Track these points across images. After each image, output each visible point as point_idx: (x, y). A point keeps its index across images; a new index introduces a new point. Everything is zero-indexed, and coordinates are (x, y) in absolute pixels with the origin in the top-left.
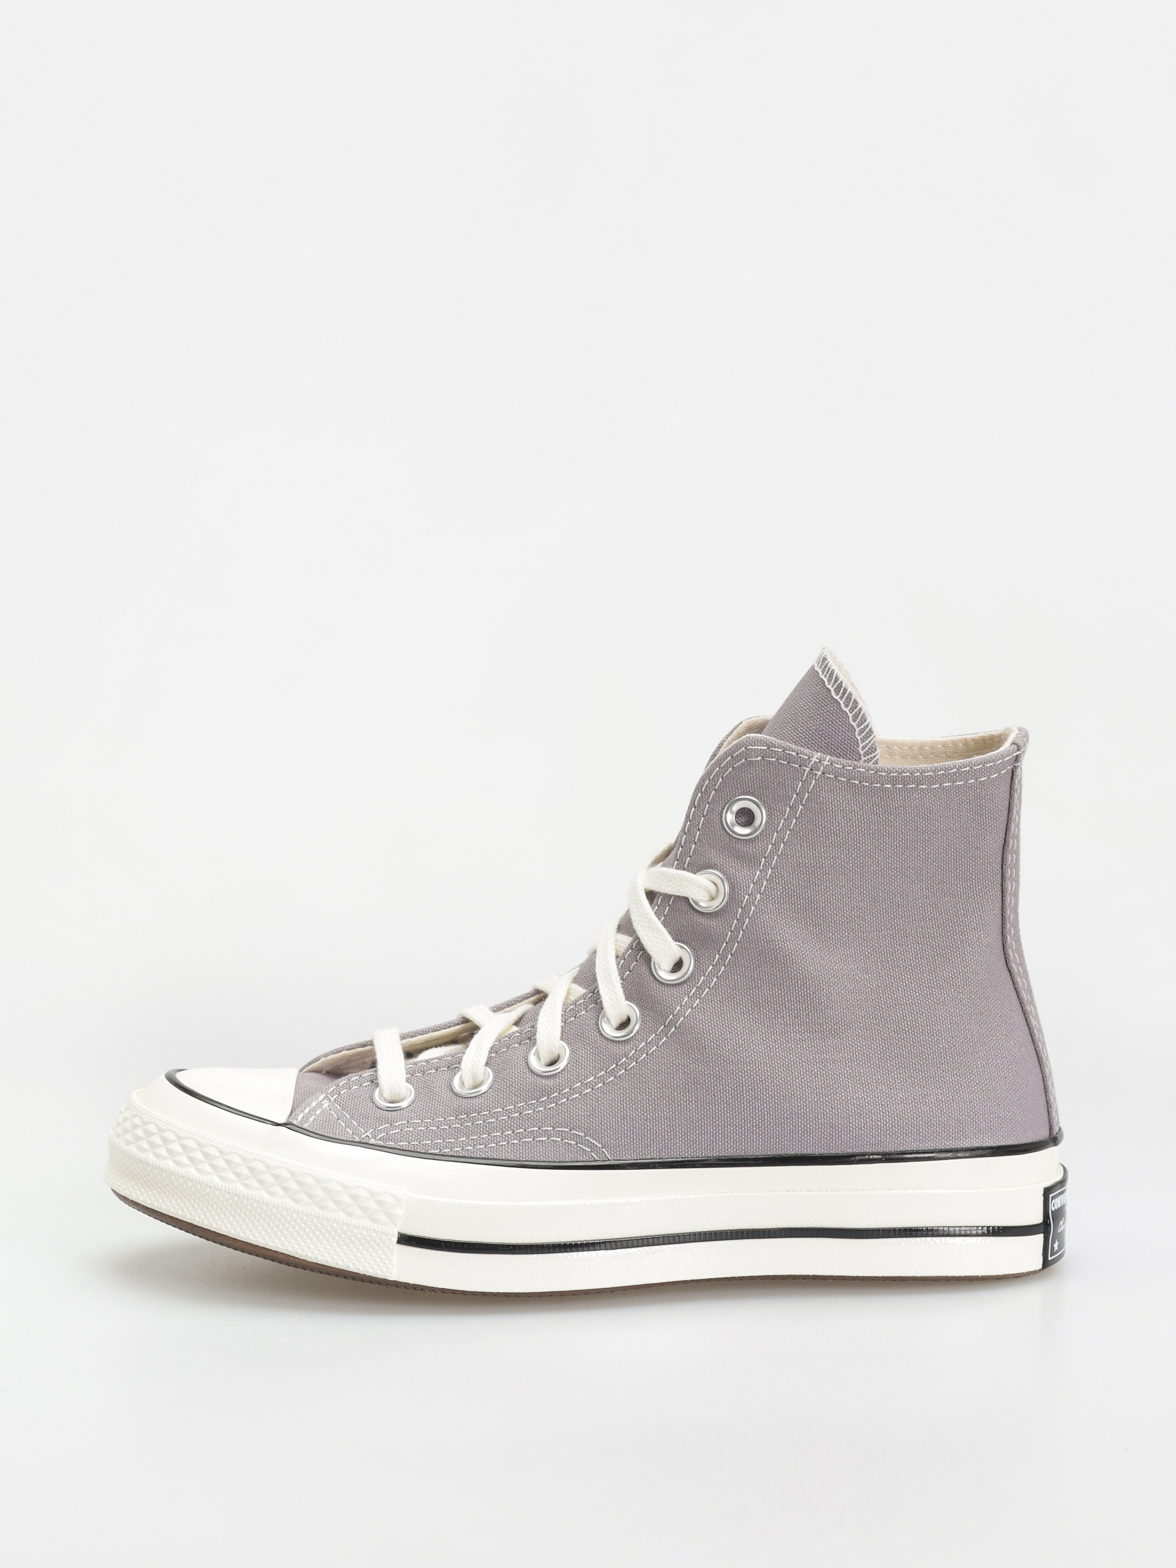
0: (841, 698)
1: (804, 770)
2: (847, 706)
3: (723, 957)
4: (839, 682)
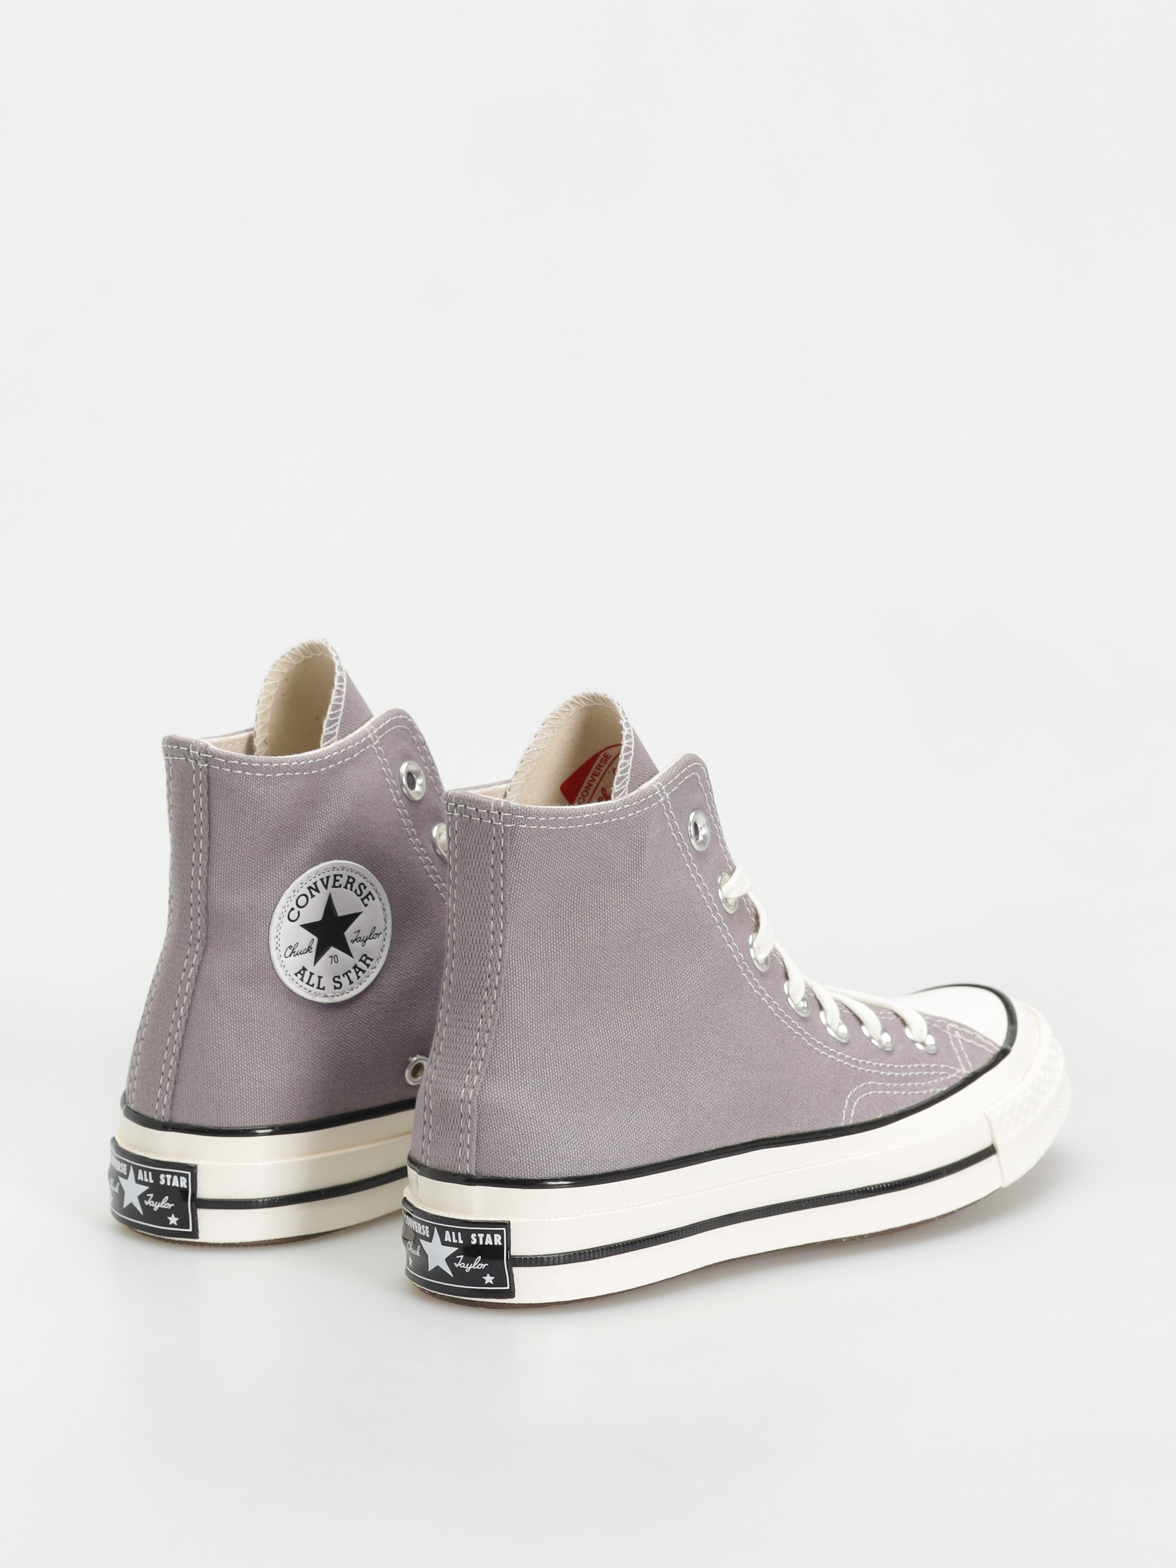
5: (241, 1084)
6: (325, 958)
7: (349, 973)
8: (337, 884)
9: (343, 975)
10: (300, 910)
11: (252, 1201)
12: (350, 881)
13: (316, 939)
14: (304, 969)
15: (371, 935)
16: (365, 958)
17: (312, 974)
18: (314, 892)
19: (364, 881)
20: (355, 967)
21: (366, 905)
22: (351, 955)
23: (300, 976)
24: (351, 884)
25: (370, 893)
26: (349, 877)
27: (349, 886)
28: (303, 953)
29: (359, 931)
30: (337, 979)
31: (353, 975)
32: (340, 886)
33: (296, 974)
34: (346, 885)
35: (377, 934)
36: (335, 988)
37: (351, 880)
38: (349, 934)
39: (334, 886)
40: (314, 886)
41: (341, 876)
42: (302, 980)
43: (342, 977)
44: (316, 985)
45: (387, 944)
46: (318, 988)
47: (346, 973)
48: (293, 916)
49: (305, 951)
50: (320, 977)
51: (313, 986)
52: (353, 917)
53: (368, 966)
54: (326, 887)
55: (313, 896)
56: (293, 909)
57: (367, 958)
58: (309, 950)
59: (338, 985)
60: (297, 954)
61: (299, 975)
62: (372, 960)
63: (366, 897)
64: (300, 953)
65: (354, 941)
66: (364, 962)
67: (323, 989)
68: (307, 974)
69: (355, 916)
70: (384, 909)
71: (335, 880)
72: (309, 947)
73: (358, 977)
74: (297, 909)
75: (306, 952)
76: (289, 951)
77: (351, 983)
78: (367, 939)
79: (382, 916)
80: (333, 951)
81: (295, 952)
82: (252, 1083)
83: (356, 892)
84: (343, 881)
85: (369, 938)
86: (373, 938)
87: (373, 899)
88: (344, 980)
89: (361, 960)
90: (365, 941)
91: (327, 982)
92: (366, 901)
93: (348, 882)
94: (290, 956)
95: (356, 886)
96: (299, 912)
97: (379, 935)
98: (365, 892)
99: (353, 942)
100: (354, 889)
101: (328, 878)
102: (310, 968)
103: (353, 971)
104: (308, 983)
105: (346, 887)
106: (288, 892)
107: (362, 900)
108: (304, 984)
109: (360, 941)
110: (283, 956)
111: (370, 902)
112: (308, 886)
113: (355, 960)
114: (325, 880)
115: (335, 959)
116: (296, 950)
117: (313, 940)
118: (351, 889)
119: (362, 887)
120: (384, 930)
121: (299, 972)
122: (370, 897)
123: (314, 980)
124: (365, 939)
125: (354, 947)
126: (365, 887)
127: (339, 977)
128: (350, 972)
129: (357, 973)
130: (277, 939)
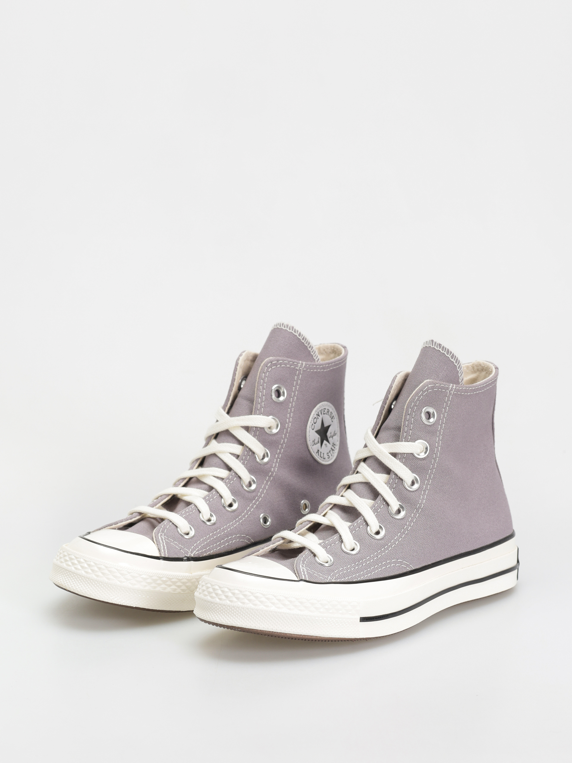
0: (454, 360)
1: (447, 392)
2: (456, 363)
3: (430, 476)
4: (452, 354)
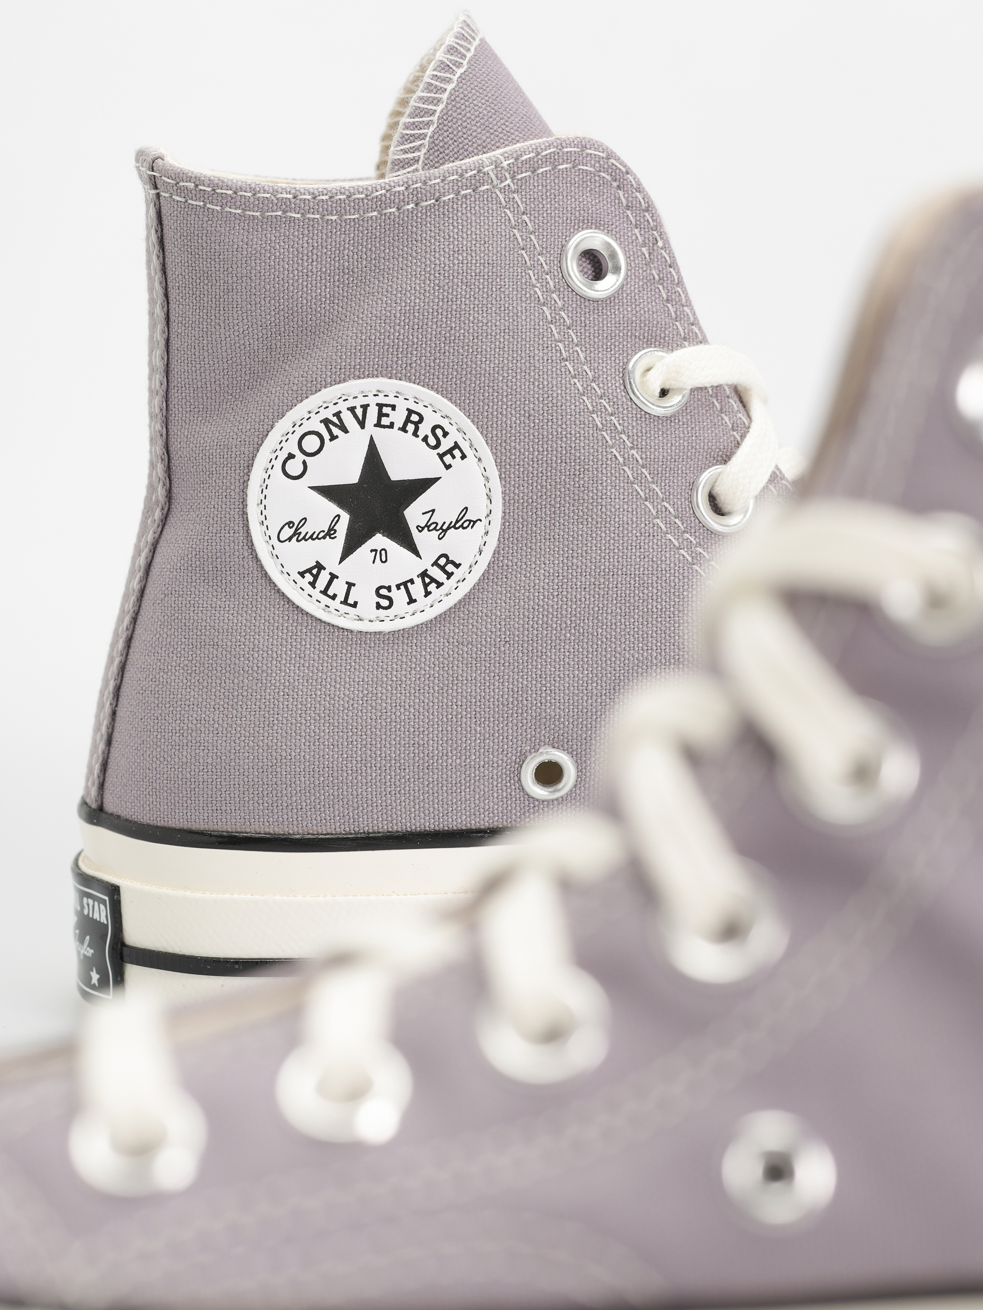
5: (185, 753)
6: (363, 552)
7: (409, 584)
8: (385, 421)
9: (398, 587)
10: (307, 459)
11: (220, 962)
12: (413, 420)
13: (345, 517)
14: (320, 567)
15: (457, 521)
16: (446, 563)
17: (333, 577)
18: (336, 431)
19: (445, 423)
20: (424, 574)
21: (448, 467)
22: (417, 553)
23: (309, 577)
24: (416, 424)
25: (456, 446)
26: (410, 412)
27: (411, 428)
28: (317, 538)
29: (433, 511)
30: (383, 592)
31: (417, 589)
32: (391, 426)
33: (302, 574)
34: (405, 424)
35: (470, 521)
36: (379, 606)
37: (415, 418)
38: (414, 514)
39: (378, 425)
40: (335, 420)
41: (393, 407)
42: (313, 584)
43: (394, 588)
44: (341, 597)
45: (493, 542)
46: (345, 602)
47: (405, 584)
48: (294, 467)
49: (322, 535)
50: (350, 585)
51: (334, 597)
52: (422, 485)
53: (449, 575)
54: (362, 424)
55: (333, 438)
56: (291, 456)
57: (449, 562)
58: (330, 533)
59: (385, 603)
60: (304, 538)
61: (307, 575)
62: (457, 566)
63: (450, 451)
64: (311, 537)
65: (423, 528)
66: (442, 568)
67: (355, 605)
68: (324, 578)
69: (425, 484)
70: (487, 479)
71: (381, 415)
72: (330, 530)
73: (427, 594)
74: (300, 457)
75: (324, 537)
76: (287, 532)
77: (412, 601)
78: (449, 528)
79: (485, 491)
80: (379, 541)
81: (300, 533)
82: (201, 754)
83: (425, 439)
84: (398, 417)
85: (454, 527)
86: (462, 526)
87: (464, 457)
88: (399, 596)
89: (435, 563)
90: (445, 531)
91: (365, 595)
92: (448, 459)
93: (408, 420)
94: (290, 539)
95: (425, 429)
96: (304, 463)
97: (475, 522)
98: (446, 444)
99: (420, 529)
100: (422, 434)
101: (365, 407)
102: (331, 563)
103: (418, 581)
104: (324, 592)
105: (404, 429)
106: (283, 425)
107: (441, 456)
108: (316, 593)
109: (435, 529)
110: (274, 538)
111: (457, 462)
112: (322, 416)
113: (426, 563)
114: (359, 412)
115: (381, 555)
116: (303, 531)
117: (339, 516)
118: (415, 434)
119: (439, 432)
120: (488, 516)
121: (309, 571)
122: (457, 452)
123: (339, 588)
124: (445, 527)
125: (425, 541)
126: (445, 434)
127: (389, 589)
128: (412, 581)
129: (426, 586)
130: (262, 507)
